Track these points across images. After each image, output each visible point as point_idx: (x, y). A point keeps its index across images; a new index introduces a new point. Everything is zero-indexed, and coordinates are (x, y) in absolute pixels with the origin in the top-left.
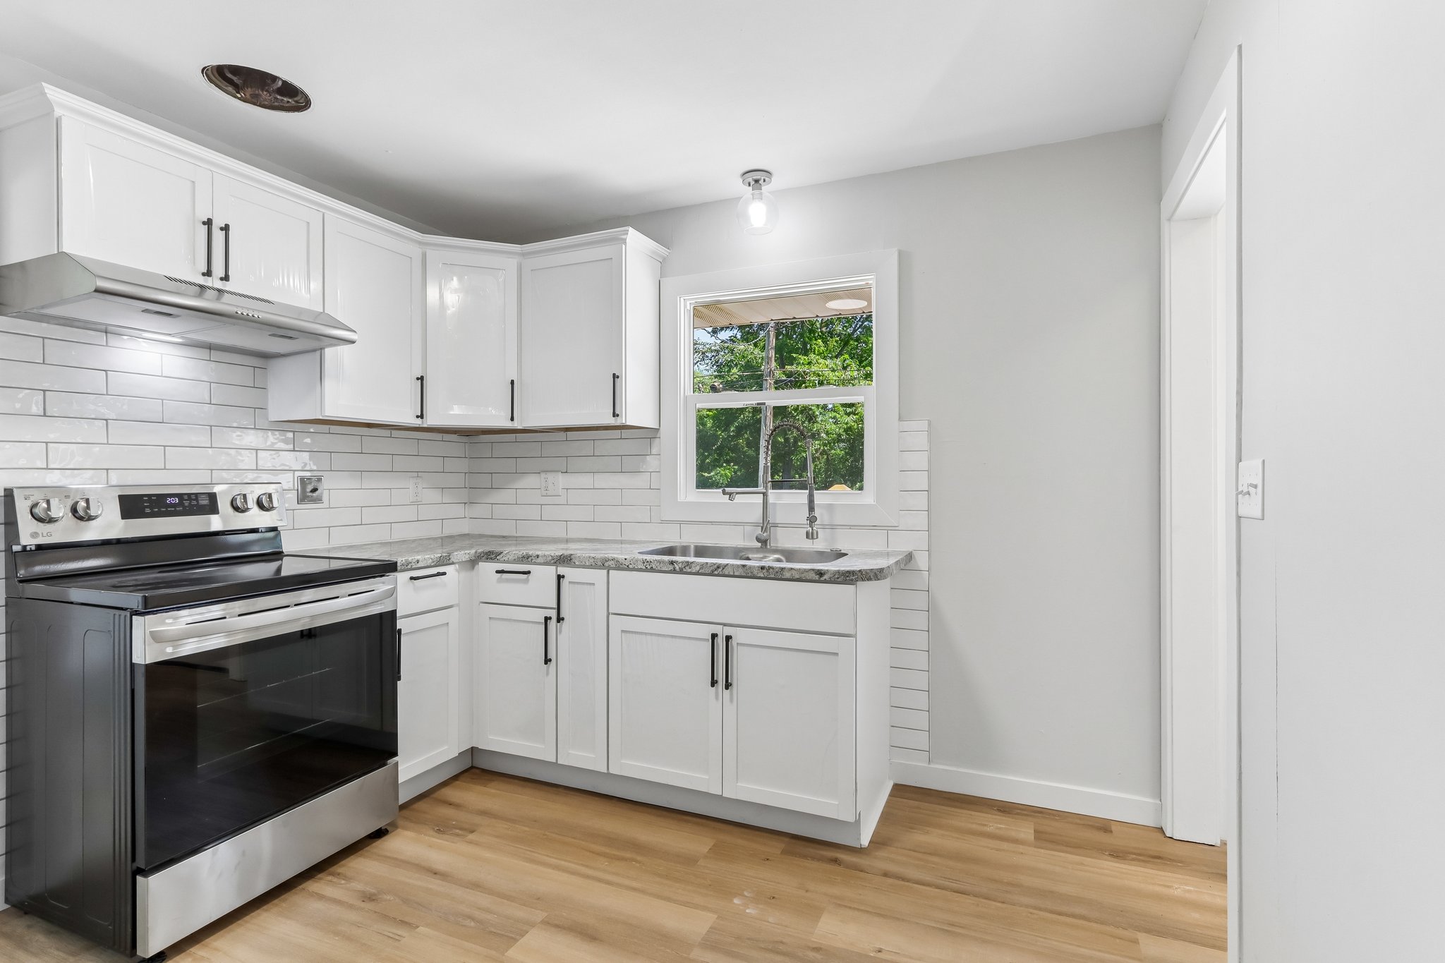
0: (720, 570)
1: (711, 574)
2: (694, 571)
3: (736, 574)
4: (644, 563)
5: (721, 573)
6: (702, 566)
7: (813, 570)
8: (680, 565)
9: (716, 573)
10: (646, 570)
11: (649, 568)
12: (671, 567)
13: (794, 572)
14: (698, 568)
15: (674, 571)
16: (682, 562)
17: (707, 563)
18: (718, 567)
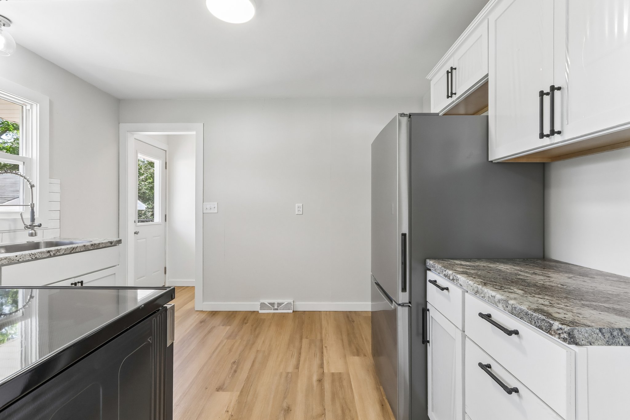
0: (74, 250)
1: (70, 253)
2: (61, 254)
3: (82, 250)
4: (30, 256)
5: (75, 252)
6: (66, 250)
7: (109, 242)
8: (54, 252)
9: (72, 252)
10: (32, 260)
11: (34, 258)
12: (48, 254)
13: (103, 244)
14: (63, 251)
15: (50, 256)
16: (55, 250)
17: (68, 248)
18: (73, 249)
